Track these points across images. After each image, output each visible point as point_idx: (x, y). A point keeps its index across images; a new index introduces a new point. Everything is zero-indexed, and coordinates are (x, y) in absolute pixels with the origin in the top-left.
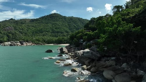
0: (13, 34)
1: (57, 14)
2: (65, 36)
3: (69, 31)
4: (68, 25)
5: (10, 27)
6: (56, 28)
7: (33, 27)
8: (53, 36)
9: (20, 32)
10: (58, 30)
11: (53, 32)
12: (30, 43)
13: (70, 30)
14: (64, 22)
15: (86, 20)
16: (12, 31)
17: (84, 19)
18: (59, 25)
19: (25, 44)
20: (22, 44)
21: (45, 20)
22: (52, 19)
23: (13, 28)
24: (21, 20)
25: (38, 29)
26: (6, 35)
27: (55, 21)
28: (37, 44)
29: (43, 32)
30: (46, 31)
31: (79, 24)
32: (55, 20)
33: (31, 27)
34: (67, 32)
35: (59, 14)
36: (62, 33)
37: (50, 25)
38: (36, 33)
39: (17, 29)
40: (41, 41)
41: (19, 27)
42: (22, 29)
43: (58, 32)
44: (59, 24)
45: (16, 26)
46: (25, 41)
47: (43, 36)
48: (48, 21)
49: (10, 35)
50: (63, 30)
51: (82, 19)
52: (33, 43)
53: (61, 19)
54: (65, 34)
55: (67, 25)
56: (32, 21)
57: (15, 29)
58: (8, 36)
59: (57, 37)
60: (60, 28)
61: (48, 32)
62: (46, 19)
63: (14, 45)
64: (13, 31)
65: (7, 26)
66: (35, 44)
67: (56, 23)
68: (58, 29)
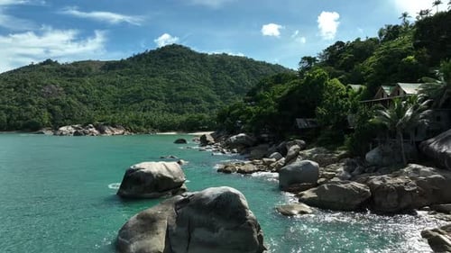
0: (63, 106)
1: (181, 46)
2: (203, 111)
3: (216, 96)
4: (214, 79)
5: (53, 86)
6: (178, 90)
7: (113, 86)
8: (171, 111)
9: (79, 99)
10: (186, 94)
11: (171, 101)
12: (120, 129)
13: (217, 94)
14: (200, 71)
15: (264, 63)
16: (60, 97)
17: (257, 63)
18: (185, 80)
19: (108, 131)
20: (102, 132)
21: (147, 66)
22: (167, 61)
23: (61, 89)
24: (75, 64)
25: (129, 90)
26: (46, 109)
27: (173, 68)
28: (135, 131)
29: (142, 100)
30: (152, 98)
31: (244, 76)
32: (173, 65)
33: (108, 87)
34: (209, 99)
35: (186, 48)
36: (194, 102)
37: (161, 80)
38: (125, 102)
39: (71, 93)
40: (143, 124)
41: (77, 86)
42: (85, 93)
43: (184, 100)
44: (187, 77)
45: (69, 83)
46: (107, 125)
47: (144, 111)
48: (155, 69)
49: (57, 108)
50: (197, 93)
51: (252, 60)
52: (127, 130)
53: (192, 63)
54: (205, 105)
55: (209, 79)
56: (110, 66)
57: (68, 91)
58: (50, 111)
59: (182, 113)
60: (190, 87)
61: (156, 99)
62: (149, 61)
63: (85, 134)
64: (63, 98)
65: (46, 85)
66: (132, 131)
67: (178, 75)
68: (186, 92)
